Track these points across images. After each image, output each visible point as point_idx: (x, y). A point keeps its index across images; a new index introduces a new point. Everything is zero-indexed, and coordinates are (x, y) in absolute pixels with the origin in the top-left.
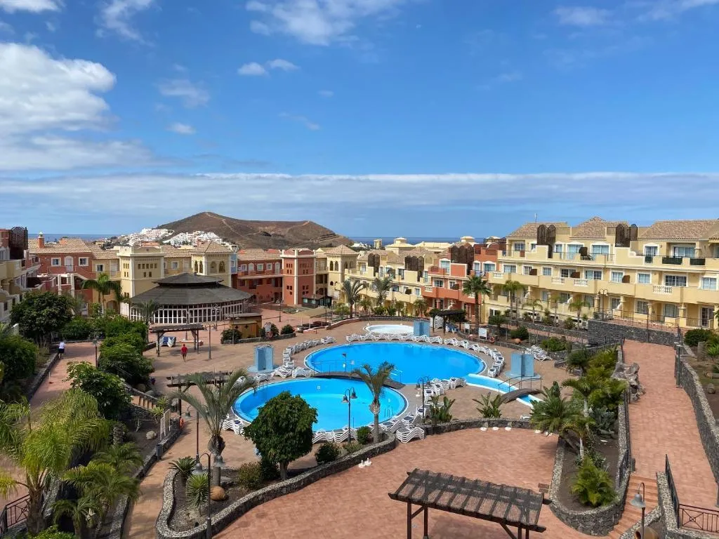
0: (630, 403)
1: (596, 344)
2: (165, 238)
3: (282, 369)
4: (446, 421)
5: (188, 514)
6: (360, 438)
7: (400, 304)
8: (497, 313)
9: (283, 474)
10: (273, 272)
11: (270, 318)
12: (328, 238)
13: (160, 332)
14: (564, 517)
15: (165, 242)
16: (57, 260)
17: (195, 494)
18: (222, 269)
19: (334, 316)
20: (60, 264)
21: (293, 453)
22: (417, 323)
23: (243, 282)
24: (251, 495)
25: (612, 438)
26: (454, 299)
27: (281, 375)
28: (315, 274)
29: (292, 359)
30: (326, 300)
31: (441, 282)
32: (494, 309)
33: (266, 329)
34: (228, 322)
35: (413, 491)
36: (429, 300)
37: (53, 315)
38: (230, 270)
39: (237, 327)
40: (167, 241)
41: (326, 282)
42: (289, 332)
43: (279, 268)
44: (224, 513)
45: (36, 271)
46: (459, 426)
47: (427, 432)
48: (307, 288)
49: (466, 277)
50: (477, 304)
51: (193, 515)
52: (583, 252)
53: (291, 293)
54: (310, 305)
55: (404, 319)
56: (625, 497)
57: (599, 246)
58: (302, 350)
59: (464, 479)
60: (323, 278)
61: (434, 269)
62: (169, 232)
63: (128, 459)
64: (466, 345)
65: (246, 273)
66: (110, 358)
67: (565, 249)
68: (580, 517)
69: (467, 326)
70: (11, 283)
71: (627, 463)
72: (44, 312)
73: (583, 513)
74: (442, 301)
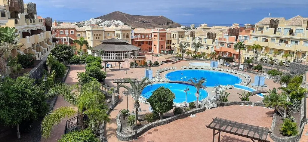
0: (307, 97)
1: (293, 73)
2: (100, 23)
3: (156, 79)
4: (226, 101)
5: (127, 129)
6: (190, 106)
7: (204, 54)
8: (248, 58)
9: (161, 117)
10: (148, 38)
11: (148, 58)
12: (170, 24)
13: (106, 62)
14: (275, 140)
15: (100, 24)
16: (62, 31)
17: (130, 122)
18: (128, 37)
19: (175, 58)
20: (63, 33)
21: (166, 109)
22: (212, 62)
23: (136, 43)
24: (150, 124)
25: (297, 111)
26: (229, 52)
27: (156, 81)
28: (166, 40)
29: (159, 75)
30: (171, 51)
31: (223, 44)
32: (247, 56)
33: (148, 63)
34: (132, 59)
35: (215, 125)
36: (217, 52)
37: (67, 54)
38: (131, 37)
39: (136, 61)
40: (101, 24)
41: (171, 43)
42: (157, 64)
43: (151, 37)
44: (141, 129)
45: (55, 36)
46: (231, 104)
47: (218, 105)
48: (163, 46)
49: (235, 42)
50: (239, 54)
51: (129, 129)
52: (291, 32)
53: (156, 48)
54: (164, 53)
55: (206, 60)
56: (302, 133)
57: (299, 29)
58: (163, 71)
59: (236, 122)
60: (169, 42)
61: (220, 38)
62: (101, 20)
63: (104, 108)
64: (234, 71)
65: (137, 39)
66: (90, 71)
67: (282, 30)
68: (282, 140)
69: (234, 64)
70: (48, 40)
71: (304, 120)
72: (63, 52)
73: (284, 138)
74: (223, 53)
